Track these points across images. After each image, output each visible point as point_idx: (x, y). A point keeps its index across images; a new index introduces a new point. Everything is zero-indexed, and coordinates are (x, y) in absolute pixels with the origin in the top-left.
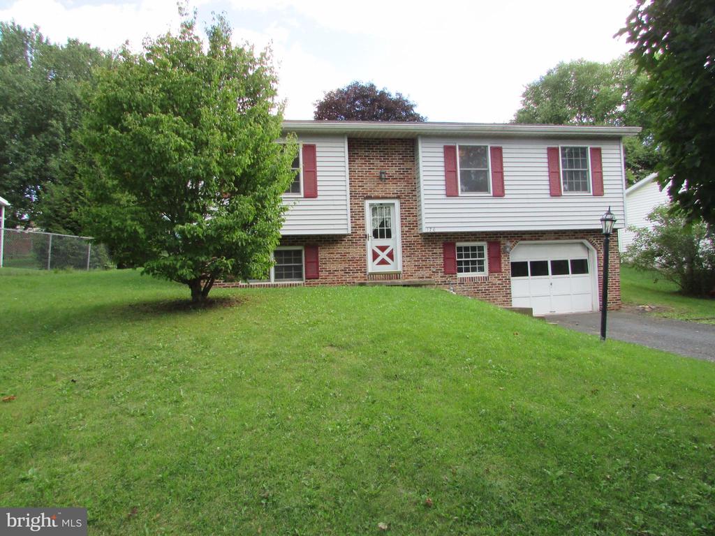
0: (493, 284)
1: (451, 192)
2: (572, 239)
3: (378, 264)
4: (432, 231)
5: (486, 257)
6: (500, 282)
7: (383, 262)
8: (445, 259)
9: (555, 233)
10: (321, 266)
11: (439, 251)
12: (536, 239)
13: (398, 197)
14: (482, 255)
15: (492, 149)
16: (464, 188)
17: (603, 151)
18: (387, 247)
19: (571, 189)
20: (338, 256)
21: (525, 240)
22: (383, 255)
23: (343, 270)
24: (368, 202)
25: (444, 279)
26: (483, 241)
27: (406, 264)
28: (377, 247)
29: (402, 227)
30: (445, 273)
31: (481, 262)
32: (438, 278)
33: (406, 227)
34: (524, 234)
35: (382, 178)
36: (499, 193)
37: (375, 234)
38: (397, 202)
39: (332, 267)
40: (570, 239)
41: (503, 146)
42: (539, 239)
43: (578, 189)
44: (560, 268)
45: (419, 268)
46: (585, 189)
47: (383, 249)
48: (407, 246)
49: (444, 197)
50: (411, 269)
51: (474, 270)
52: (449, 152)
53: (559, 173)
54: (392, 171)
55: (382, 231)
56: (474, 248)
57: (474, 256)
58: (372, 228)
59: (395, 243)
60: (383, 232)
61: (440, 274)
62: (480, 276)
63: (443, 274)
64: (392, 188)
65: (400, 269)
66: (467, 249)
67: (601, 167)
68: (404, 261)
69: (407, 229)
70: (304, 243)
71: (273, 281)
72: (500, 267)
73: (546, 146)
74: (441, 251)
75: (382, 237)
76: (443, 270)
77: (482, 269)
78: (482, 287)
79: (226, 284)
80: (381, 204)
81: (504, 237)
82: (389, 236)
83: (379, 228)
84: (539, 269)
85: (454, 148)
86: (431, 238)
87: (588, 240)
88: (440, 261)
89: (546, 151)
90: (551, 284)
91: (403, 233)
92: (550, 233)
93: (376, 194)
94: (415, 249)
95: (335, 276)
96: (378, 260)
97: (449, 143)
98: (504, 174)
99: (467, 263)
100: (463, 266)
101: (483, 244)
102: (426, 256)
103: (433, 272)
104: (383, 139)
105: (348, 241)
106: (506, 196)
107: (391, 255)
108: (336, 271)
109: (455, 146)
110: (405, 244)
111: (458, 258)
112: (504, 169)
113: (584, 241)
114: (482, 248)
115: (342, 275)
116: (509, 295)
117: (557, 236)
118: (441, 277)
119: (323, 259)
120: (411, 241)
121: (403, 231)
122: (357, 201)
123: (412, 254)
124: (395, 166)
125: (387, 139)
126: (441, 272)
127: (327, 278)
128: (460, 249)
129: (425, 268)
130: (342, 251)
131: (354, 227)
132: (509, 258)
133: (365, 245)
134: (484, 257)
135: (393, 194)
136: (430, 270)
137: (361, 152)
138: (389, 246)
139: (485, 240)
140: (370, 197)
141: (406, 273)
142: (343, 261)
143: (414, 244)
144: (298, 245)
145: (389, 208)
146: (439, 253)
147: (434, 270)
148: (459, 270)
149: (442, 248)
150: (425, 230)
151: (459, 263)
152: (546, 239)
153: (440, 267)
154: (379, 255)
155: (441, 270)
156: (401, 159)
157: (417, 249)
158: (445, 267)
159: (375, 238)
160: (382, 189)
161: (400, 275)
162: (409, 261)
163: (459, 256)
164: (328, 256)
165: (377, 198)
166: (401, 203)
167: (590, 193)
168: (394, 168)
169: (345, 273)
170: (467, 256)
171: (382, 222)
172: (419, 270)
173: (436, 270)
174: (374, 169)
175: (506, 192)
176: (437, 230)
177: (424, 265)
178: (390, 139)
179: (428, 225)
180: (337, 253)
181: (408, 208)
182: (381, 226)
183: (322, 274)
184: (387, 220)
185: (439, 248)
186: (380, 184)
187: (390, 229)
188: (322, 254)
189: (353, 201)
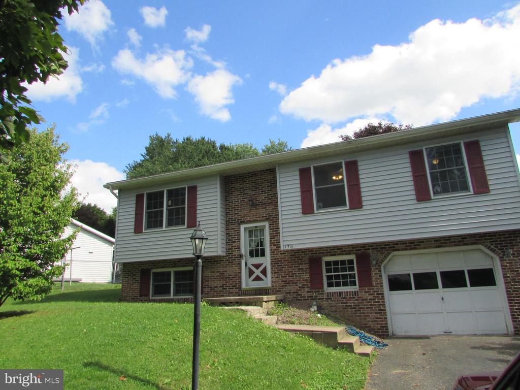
0: (363, 300)
1: (307, 209)
3: (254, 280)
4: (290, 248)
5: (356, 272)
6: (371, 297)
7: (258, 278)
8: (311, 275)
9: (435, 241)
10: (205, 283)
11: (304, 266)
12: (411, 249)
13: (267, 219)
14: (352, 269)
15: (347, 163)
16: (321, 204)
17: (482, 144)
18: (261, 265)
19: (445, 190)
20: (218, 274)
21: (398, 250)
22: (258, 272)
23: (220, 287)
24: (242, 227)
25: (310, 294)
26: (350, 254)
27: (274, 279)
28: (252, 265)
29: (271, 245)
30: (311, 287)
31: (353, 276)
32: (305, 293)
33: (273, 245)
34: (397, 244)
35: (253, 205)
36: (357, 204)
37: (251, 254)
38: (267, 224)
39: (213, 284)
40: (455, 245)
41: (358, 159)
42: (415, 249)
43: (454, 189)
44: (454, 279)
45: (287, 283)
46: (465, 188)
47: (257, 266)
48: (275, 263)
49: (301, 215)
50: (279, 285)
51: (345, 284)
52: (304, 174)
53: (425, 175)
54: (262, 197)
55: (257, 250)
56: (343, 262)
57: (344, 270)
58: (248, 249)
59: (266, 261)
60: (258, 252)
61: (306, 289)
62: (351, 290)
63: (309, 289)
64: (262, 212)
65: (269, 285)
66: (336, 263)
67: (482, 161)
68: (272, 278)
69: (274, 247)
71: (172, 296)
72: (371, 281)
73: (408, 150)
74: (307, 266)
75: (257, 256)
76: (309, 285)
77: (354, 283)
78: (351, 303)
79: (141, 298)
80: (256, 227)
81: (373, 249)
82: (263, 254)
83: (254, 248)
84: (425, 281)
85: (309, 169)
86: (297, 255)
87: (483, 245)
88: (306, 276)
89: (407, 156)
90: (443, 299)
91: (272, 252)
92: (428, 241)
93: (249, 219)
94: (282, 265)
95: (215, 291)
96: (254, 276)
97: (304, 166)
98: (362, 185)
99: (337, 277)
100: (341, 280)
101: (352, 257)
102: (292, 272)
103: (300, 287)
104: (255, 172)
105: (226, 260)
106: (364, 208)
107: (264, 272)
108: (216, 287)
109: (310, 168)
110: (273, 262)
111: (327, 273)
112: (361, 181)
113: (481, 247)
114: (351, 262)
115: (221, 291)
116: (382, 311)
117: (438, 243)
118: (308, 292)
119: (206, 277)
120: (278, 259)
121: (271, 250)
122: (233, 227)
123: (280, 270)
124: (265, 193)
125: (258, 171)
126: (307, 287)
127: (209, 294)
128: (328, 263)
129: (292, 283)
130: (221, 270)
131: (230, 249)
132: (380, 271)
133: (240, 264)
134: (354, 271)
135: (262, 217)
136: (297, 285)
137: (237, 185)
138: (263, 264)
139: (354, 254)
140: (243, 222)
141: (275, 289)
142: (222, 278)
143: (282, 261)
144: (189, 266)
145: (263, 229)
146: (305, 269)
147: (301, 286)
148: (330, 285)
149: (308, 264)
150: (282, 248)
151: (329, 278)
152: (425, 248)
153: (306, 282)
154: (254, 272)
155: (308, 285)
156: (269, 186)
157: (284, 265)
158: (311, 282)
159: (251, 257)
160: (253, 214)
161: (268, 290)
162: (277, 277)
163: (328, 271)
164: (210, 274)
165: (250, 222)
166: (270, 225)
167: (470, 191)
168: (264, 194)
169: (223, 289)
170: (336, 270)
171: (258, 243)
172: (287, 286)
173: (303, 285)
174: (247, 198)
175: (364, 203)
176: (295, 247)
177: (291, 281)
178: (260, 171)
179: (286, 243)
180: (217, 272)
181: (276, 229)
182: (258, 246)
183: (206, 290)
184: (262, 240)
185: (305, 264)
186: (252, 210)
187: (264, 249)
188: (206, 273)
189: (230, 227)
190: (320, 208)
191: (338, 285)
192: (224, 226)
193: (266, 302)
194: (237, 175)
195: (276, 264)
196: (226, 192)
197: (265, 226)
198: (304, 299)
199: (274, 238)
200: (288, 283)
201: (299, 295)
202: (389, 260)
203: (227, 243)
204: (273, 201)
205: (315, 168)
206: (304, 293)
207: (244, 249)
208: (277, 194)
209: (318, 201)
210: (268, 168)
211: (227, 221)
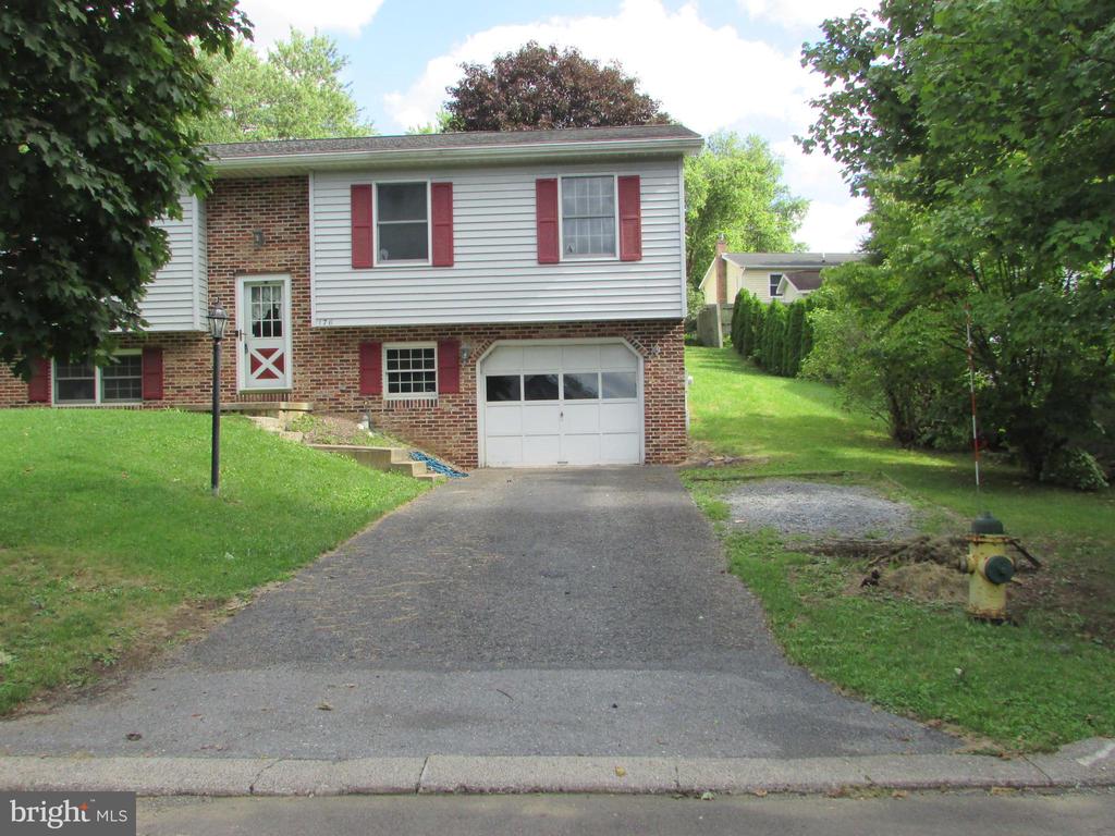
0: (444, 413)
1: (361, 261)
2: (593, 336)
3: (260, 377)
4: (327, 324)
5: (436, 369)
6: (457, 409)
7: (267, 374)
8: (363, 370)
9: (560, 327)
10: (167, 380)
11: (352, 357)
12: (524, 338)
13: (288, 271)
14: (430, 364)
15: (435, 187)
16: (385, 253)
17: (642, 182)
18: (274, 351)
20: (192, 364)
21: (504, 338)
22: (267, 364)
23: (197, 387)
24: (240, 282)
25: (360, 403)
26: (428, 340)
27: (298, 377)
28: (258, 350)
29: (293, 318)
30: (362, 392)
31: (431, 376)
32: (350, 400)
33: (298, 318)
34: (504, 329)
35: (263, 242)
36: (445, 259)
37: (256, 331)
38: (287, 279)
39: (183, 382)
40: (587, 336)
41: (455, 181)
42: (530, 337)
43: (595, 250)
45: (319, 384)
46: (609, 250)
47: (267, 353)
48: (300, 348)
49: (349, 269)
50: (305, 386)
51: (418, 388)
52: (360, 194)
53: (556, 221)
54: (279, 229)
55: (267, 325)
56: (417, 353)
57: (417, 365)
58: (251, 322)
59: (284, 344)
60: (268, 327)
61: (353, 395)
62: (426, 398)
63: (357, 395)
64: (278, 256)
65: (289, 386)
66: (405, 353)
67: (638, 210)
68: (295, 374)
69: (300, 321)
70: (142, 345)
71: (99, 402)
72: (458, 385)
73: (534, 178)
74: (357, 356)
75: (267, 333)
76: (358, 389)
77: (431, 387)
78: (426, 418)
80: (266, 282)
81: (465, 334)
82: (278, 332)
83: (262, 321)
84: (541, 388)
85: (368, 188)
86: (338, 337)
87: (625, 338)
88: (354, 373)
89: (533, 186)
90: (562, 415)
91: (295, 329)
92: (551, 327)
93: (253, 266)
94: (312, 353)
95: (187, 395)
96: (260, 371)
97: (361, 181)
98: (455, 228)
99: (406, 376)
100: (400, 383)
101: (432, 345)
102: (331, 365)
103: (342, 391)
104: (267, 178)
105: (207, 340)
106: (456, 266)
107: (280, 363)
108: (188, 387)
109: (371, 186)
110: (297, 346)
111: (389, 369)
112: (455, 220)
113: (622, 340)
114: (429, 353)
115: (198, 395)
116: (471, 432)
117: (564, 331)
118: (355, 399)
119: (169, 368)
120: (307, 342)
121: (294, 326)
122: (222, 279)
123: (308, 361)
124: (285, 221)
125: (273, 178)
126: (355, 391)
127: (174, 399)
128: (392, 354)
129: (329, 384)
130: (198, 356)
132: (474, 369)
133: (234, 348)
134: (433, 367)
135: (279, 265)
136: (337, 388)
137: (231, 201)
138: (276, 350)
139: (435, 339)
140: (242, 272)
141: (299, 392)
142: (200, 371)
143: (312, 346)
144: (134, 347)
145: (280, 288)
146: (353, 361)
147: (344, 388)
148: (393, 389)
149: (358, 352)
150: (314, 324)
151: (392, 377)
152: (544, 337)
153: (354, 383)
154: (260, 364)
155: (356, 387)
156: (294, 209)
157: (316, 353)
158: (362, 383)
159: (256, 336)
160: (262, 258)
161: (287, 394)
162: (303, 373)
163: (391, 365)
164: (176, 364)
165: (254, 272)
166: (293, 280)
167: (615, 256)
168: (283, 223)
169: (202, 391)
170: (405, 365)
171: (269, 312)
172: (319, 388)
173: (347, 387)
174: (250, 227)
175: (456, 258)
176: (336, 324)
177: (327, 380)
178: (278, 178)
179: (320, 316)
180: (191, 360)
181: (303, 288)
182: (268, 317)
183: (168, 392)
184: (277, 307)
185: (353, 352)
186: (259, 250)
187: (280, 322)
188: (169, 362)
189: (217, 279)
190: (384, 259)
191: (406, 389)
192: (204, 277)
193: (284, 410)
194: (231, 179)
195: (302, 350)
196: (209, 212)
197: (283, 282)
198: (348, 411)
199: (300, 305)
200: (321, 384)
201: (340, 403)
202: (490, 354)
203: (209, 308)
204: (301, 238)
205: (381, 188)
207: (244, 322)
208: (308, 224)
209: (382, 247)
210: (293, 174)
211: (209, 267)
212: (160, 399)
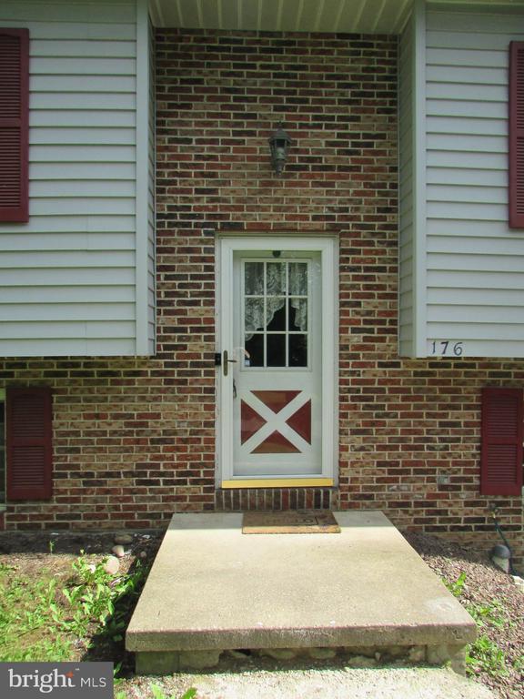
4: (450, 353)
7: (277, 443)
8: (486, 444)
10: (61, 459)
11: (466, 415)
13: (334, 230)
18: (291, 395)
20: (118, 425)
22: (276, 422)
23: (131, 474)
24: (229, 246)
25: (477, 512)
28: (256, 393)
29: (342, 331)
30: (483, 490)
32: (459, 506)
33: (354, 331)
35: (280, 167)
37: (256, 351)
38: (329, 248)
39: (97, 463)
45: (395, 471)
47: (277, 400)
48: (354, 396)
49: (501, 230)
50: (365, 475)
54: (316, 141)
55: (276, 343)
58: (244, 334)
59: (318, 383)
61: (464, 495)
63: (473, 496)
64: (313, 197)
65: (327, 478)
68: (343, 449)
69: (357, 339)
70: (5, 381)
74: (474, 416)
75: (276, 360)
76: (476, 482)
80: (277, 254)
82: (299, 358)
83: (265, 333)
88: (468, 451)
91: (349, 355)
93: (257, 217)
94: (382, 407)
95: (107, 492)
96: (260, 436)
102: (420, 432)
103: (442, 487)
105: (154, 373)
107: (302, 421)
108: (109, 475)
110: (349, 391)
115: (131, 492)
118: (467, 504)
119: (68, 434)
120: (372, 382)
121: (345, 347)
122: (188, 241)
123: (373, 424)
124: (328, 127)
126: (468, 488)
127: (77, 500)
129: (416, 472)
130: (134, 407)
131: (175, 330)
133: (212, 390)
135: (315, 218)
136: (433, 480)
137: (212, 77)
138: (296, 393)
140: (235, 228)
141: (351, 489)
142: (138, 442)
143: (382, 391)
145: (303, 265)
146: (467, 424)
147: (446, 482)
149: (475, 407)
153: (466, 471)
154: (262, 421)
155: (470, 480)
156: (349, 102)
157: (390, 407)
158: (483, 470)
159: (252, 364)
160: (277, 200)
161: (327, 494)
162: (362, 449)
164: (83, 425)
165: (262, 229)
166: (342, 251)
168: (323, 130)
169: (139, 483)
171: (281, 314)
172: (396, 480)
173: (453, 480)
174: (252, 134)
176: (469, 351)
177: (412, 463)
179: (441, 332)
180: (116, 417)
181: (367, 269)
182: (279, 325)
183: (65, 485)
184: (296, 305)
185: (468, 407)
186: (271, 184)
187: (303, 338)
188: (67, 419)
189: (177, 240)
192: (150, 235)
195: (361, 399)
196: (159, 97)
197: (317, 255)
198: (453, 529)
199: (358, 304)
200: (400, 472)
201: (439, 512)
203: (160, 303)
206: (455, 508)
207: (230, 336)
211: (159, 216)
212: (48, 500)
